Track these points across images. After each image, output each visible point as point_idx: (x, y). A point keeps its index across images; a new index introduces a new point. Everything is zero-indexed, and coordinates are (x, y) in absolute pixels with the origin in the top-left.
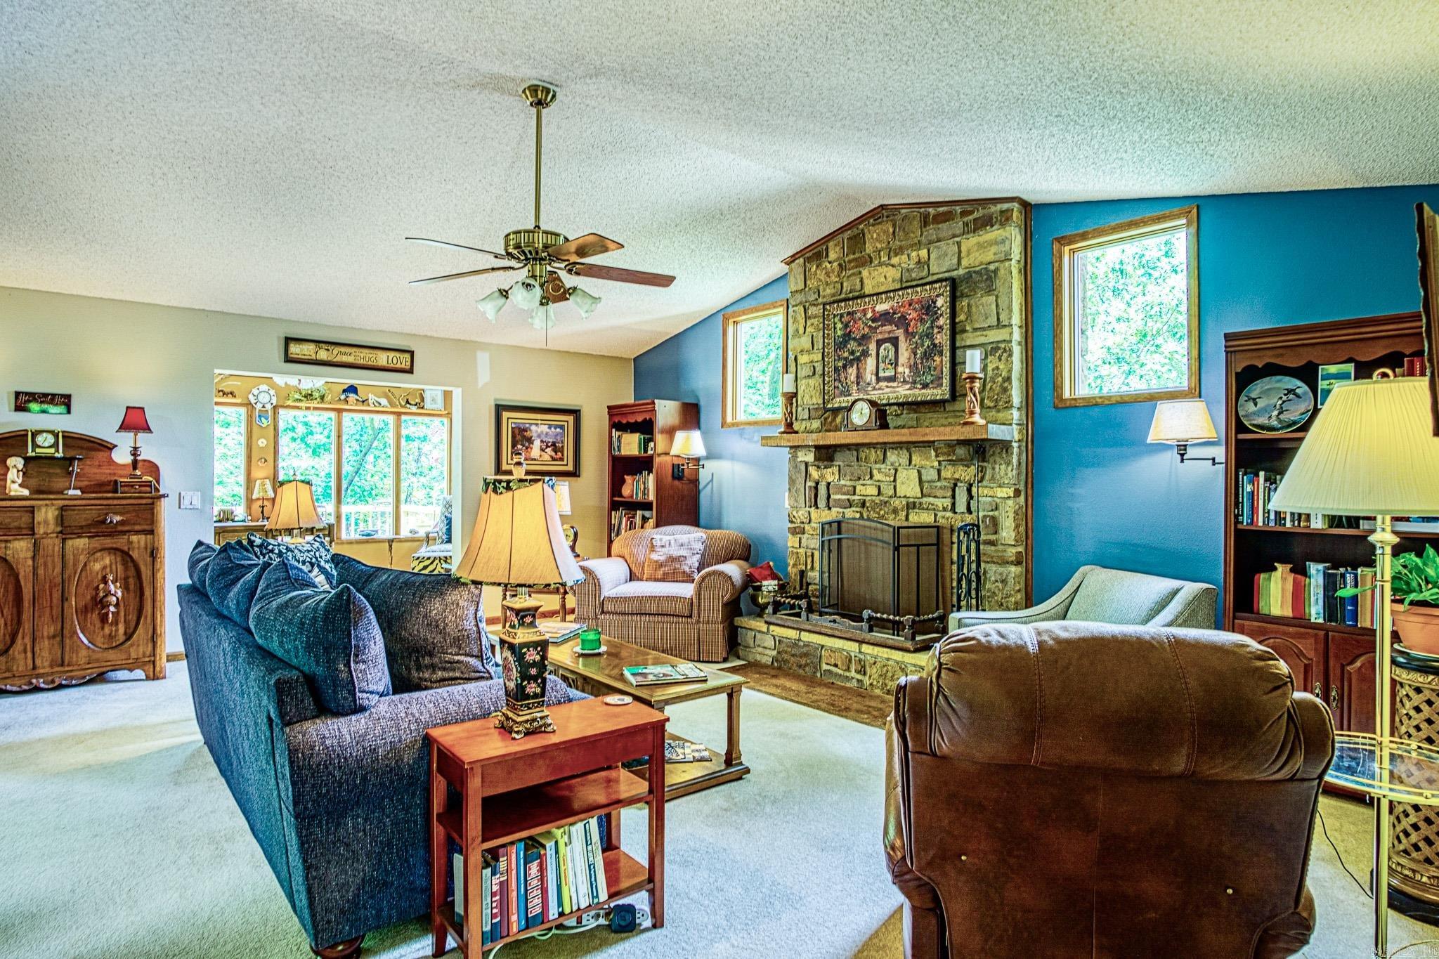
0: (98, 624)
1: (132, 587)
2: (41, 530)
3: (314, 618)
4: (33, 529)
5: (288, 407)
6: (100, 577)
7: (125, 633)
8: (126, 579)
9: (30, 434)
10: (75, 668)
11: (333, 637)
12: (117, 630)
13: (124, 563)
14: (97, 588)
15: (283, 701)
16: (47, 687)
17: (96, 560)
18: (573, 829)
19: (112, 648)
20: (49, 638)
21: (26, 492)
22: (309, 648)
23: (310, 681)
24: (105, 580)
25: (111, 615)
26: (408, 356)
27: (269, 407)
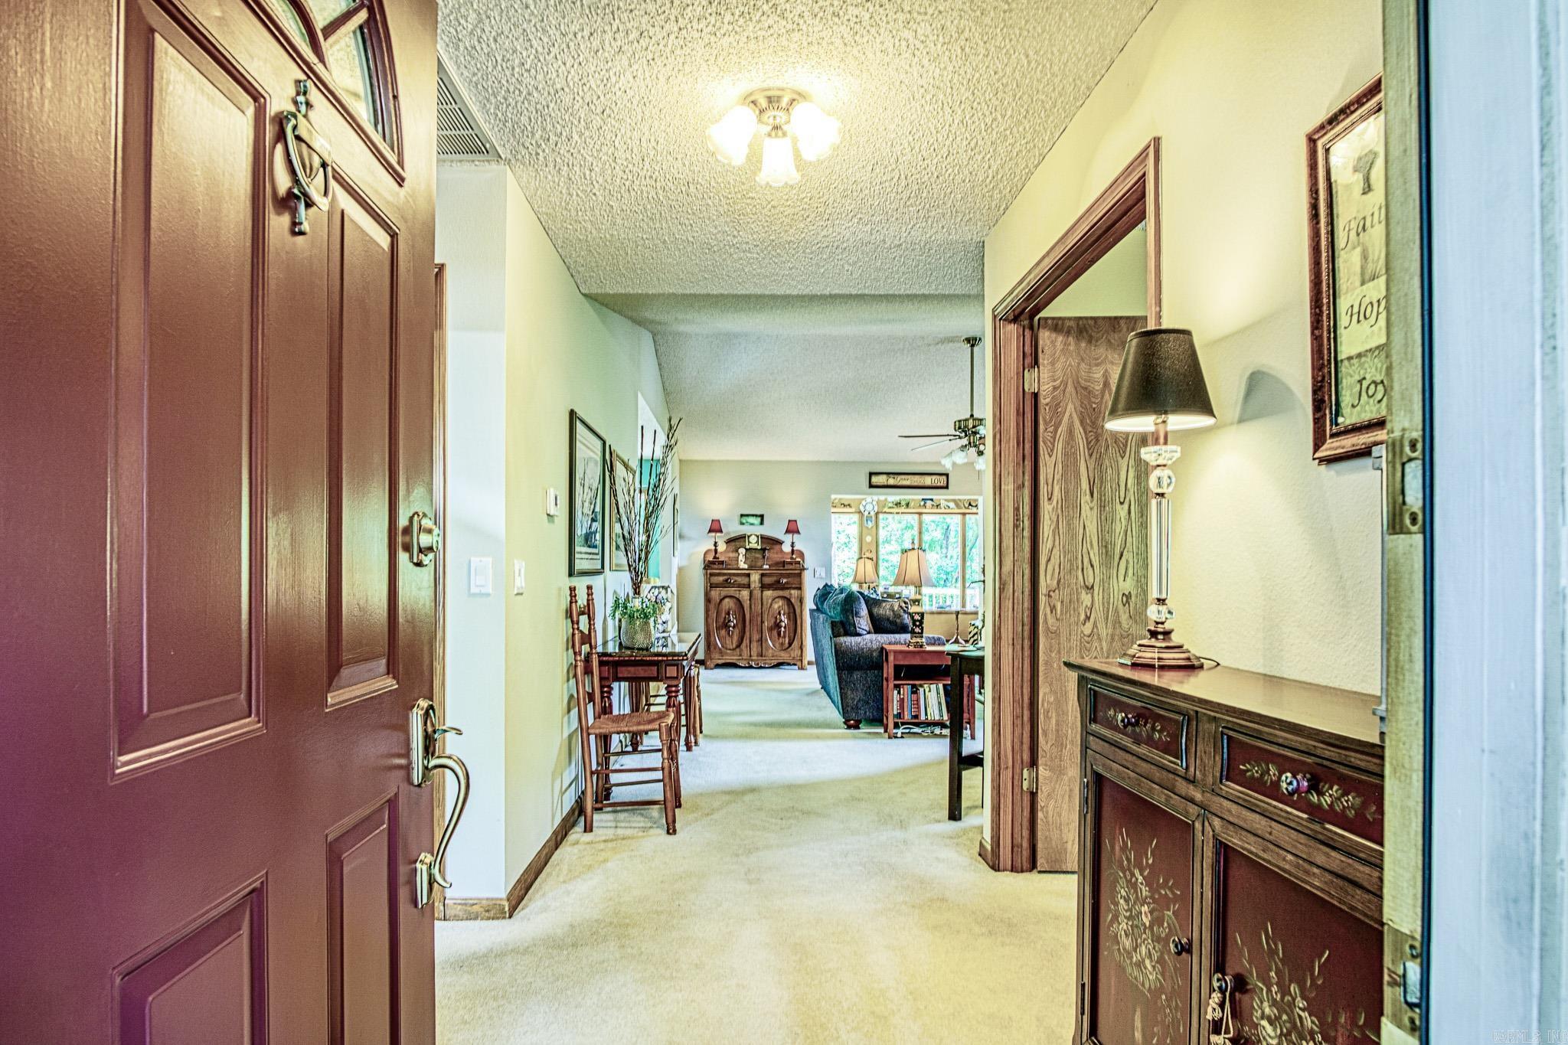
0: (777, 636)
1: (792, 618)
2: (752, 586)
4: (749, 585)
5: (885, 512)
6: (777, 611)
7: (789, 643)
8: (789, 614)
9: (747, 536)
10: (767, 658)
12: (785, 641)
13: (788, 605)
14: (776, 617)
16: (755, 666)
17: (776, 603)
18: (932, 686)
19: (783, 650)
20: (756, 641)
21: (747, 566)
24: (780, 614)
25: (782, 632)
26: (945, 477)
27: (872, 513)
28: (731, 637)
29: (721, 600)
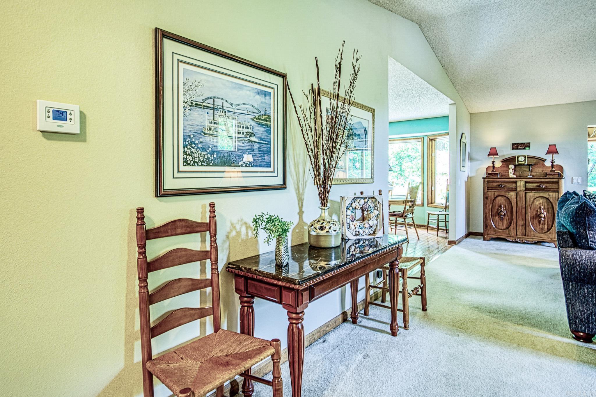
0: (538, 224)
1: (550, 212)
2: (518, 189)
3: (573, 212)
4: (516, 188)
6: (538, 207)
7: (548, 229)
8: (548, 208)
9: (517, 157)
10: (530, 237)
11: (579, 219)
12: (544, 227)
13: (547, 203)
14: (537, 211)
15: (559, 239)
16: (520, 242)
17: (537, 201)
19: (543, 233)
20: (521, 226)
21: (515, 176)
22: (571, 222)
23: (570, 234)
24: (540, 208)
25: (542, 221)
28: (503, 222)
29: (495, 198)
